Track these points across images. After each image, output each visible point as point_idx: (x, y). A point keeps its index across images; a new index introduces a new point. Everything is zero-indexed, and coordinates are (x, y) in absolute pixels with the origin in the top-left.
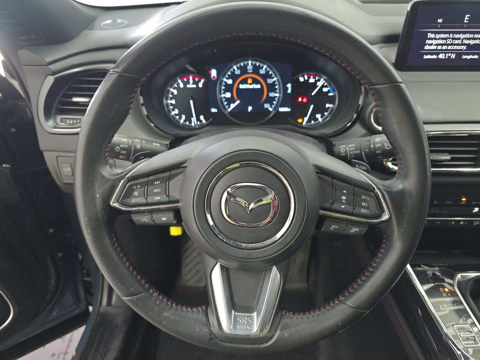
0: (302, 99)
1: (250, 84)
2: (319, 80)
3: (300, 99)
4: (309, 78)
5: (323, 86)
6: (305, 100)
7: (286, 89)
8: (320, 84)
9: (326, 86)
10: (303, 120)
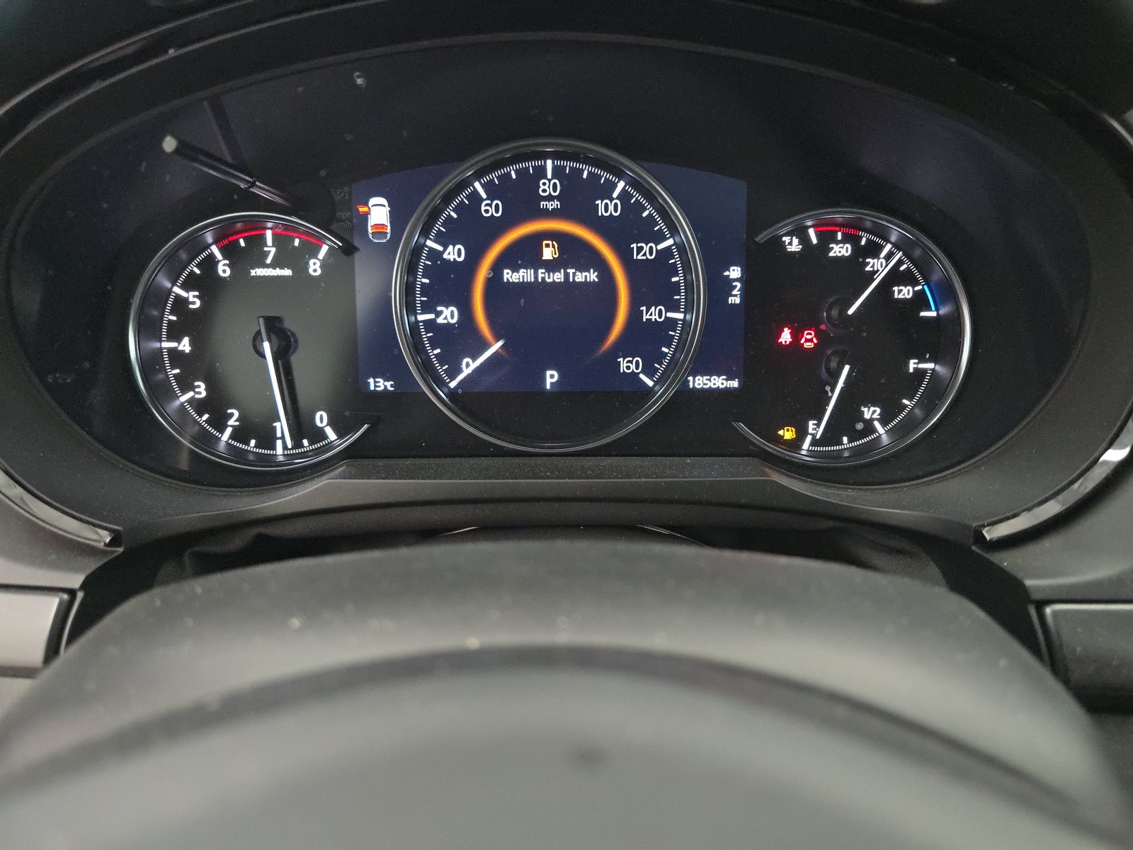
0: (796, 335)
1: (551, 266)
2: (874, 250)
3: (786, 337)
4: (827, 238)
5: (895, 277)
6: (809, 340)
7: (719, 287)
8: (879, 266)
9: (908, 279)
10: (802, 433)
